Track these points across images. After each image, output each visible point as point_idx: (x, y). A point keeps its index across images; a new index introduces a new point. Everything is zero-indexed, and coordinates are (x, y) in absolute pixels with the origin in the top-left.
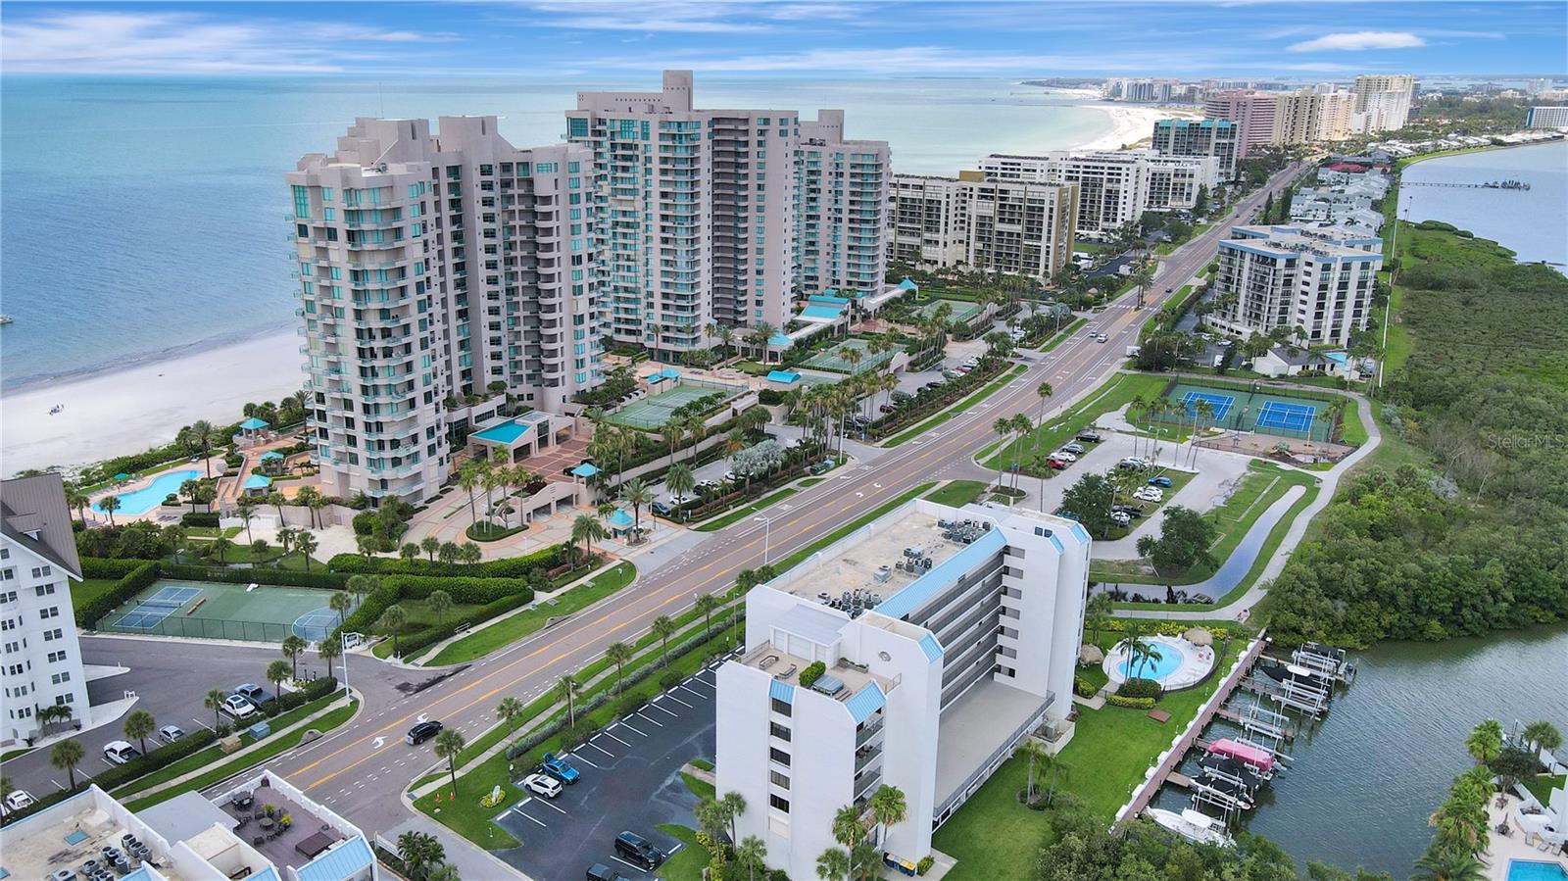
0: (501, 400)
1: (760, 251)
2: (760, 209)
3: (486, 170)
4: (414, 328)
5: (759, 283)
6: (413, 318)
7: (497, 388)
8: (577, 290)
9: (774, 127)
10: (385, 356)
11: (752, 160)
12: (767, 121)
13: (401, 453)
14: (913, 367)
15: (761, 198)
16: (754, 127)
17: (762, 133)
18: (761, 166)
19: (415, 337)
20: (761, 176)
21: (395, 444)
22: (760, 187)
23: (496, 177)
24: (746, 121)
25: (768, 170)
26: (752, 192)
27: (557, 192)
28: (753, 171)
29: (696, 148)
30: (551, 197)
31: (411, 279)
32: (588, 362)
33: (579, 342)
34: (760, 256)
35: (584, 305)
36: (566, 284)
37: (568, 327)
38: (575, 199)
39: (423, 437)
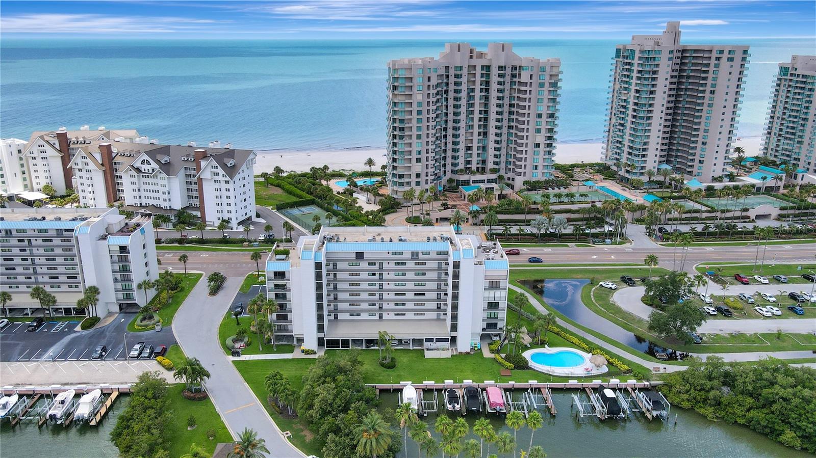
0: (494, 176)
1: (706, 131)
2: (710, 105)
3: (501, 68)
4: (414, 129)
5: (702, 150)
6: (414, 124)
7: (493, 171)
8: (538, 131)
9: (725, 56)
10: (400, 139)
11: (710, 75)
12: (721, 52)
13: (402, 180)
14: (780, 217)
15: (711, 99)
16: (714, 55)
17: (718, 59)
18: (715, 79)
19: (415, 132)
20: (714, 86)
21: (401, 176)
22: (712, 92)
23: (508, 71)
24: (711, 51)
25: (719, 82)
26: (707, 95)
27: (531, 81)
28: (709, 82)
29: (657, 65)
30: (527, 83)
31: (415, 108)
32: (540, 168)
33: (535, 157)
34: (705, 134)
35: (541, 139)
36: (532, 127)
37: (530, 148)
38: (542, 85)
39: (413, 176)
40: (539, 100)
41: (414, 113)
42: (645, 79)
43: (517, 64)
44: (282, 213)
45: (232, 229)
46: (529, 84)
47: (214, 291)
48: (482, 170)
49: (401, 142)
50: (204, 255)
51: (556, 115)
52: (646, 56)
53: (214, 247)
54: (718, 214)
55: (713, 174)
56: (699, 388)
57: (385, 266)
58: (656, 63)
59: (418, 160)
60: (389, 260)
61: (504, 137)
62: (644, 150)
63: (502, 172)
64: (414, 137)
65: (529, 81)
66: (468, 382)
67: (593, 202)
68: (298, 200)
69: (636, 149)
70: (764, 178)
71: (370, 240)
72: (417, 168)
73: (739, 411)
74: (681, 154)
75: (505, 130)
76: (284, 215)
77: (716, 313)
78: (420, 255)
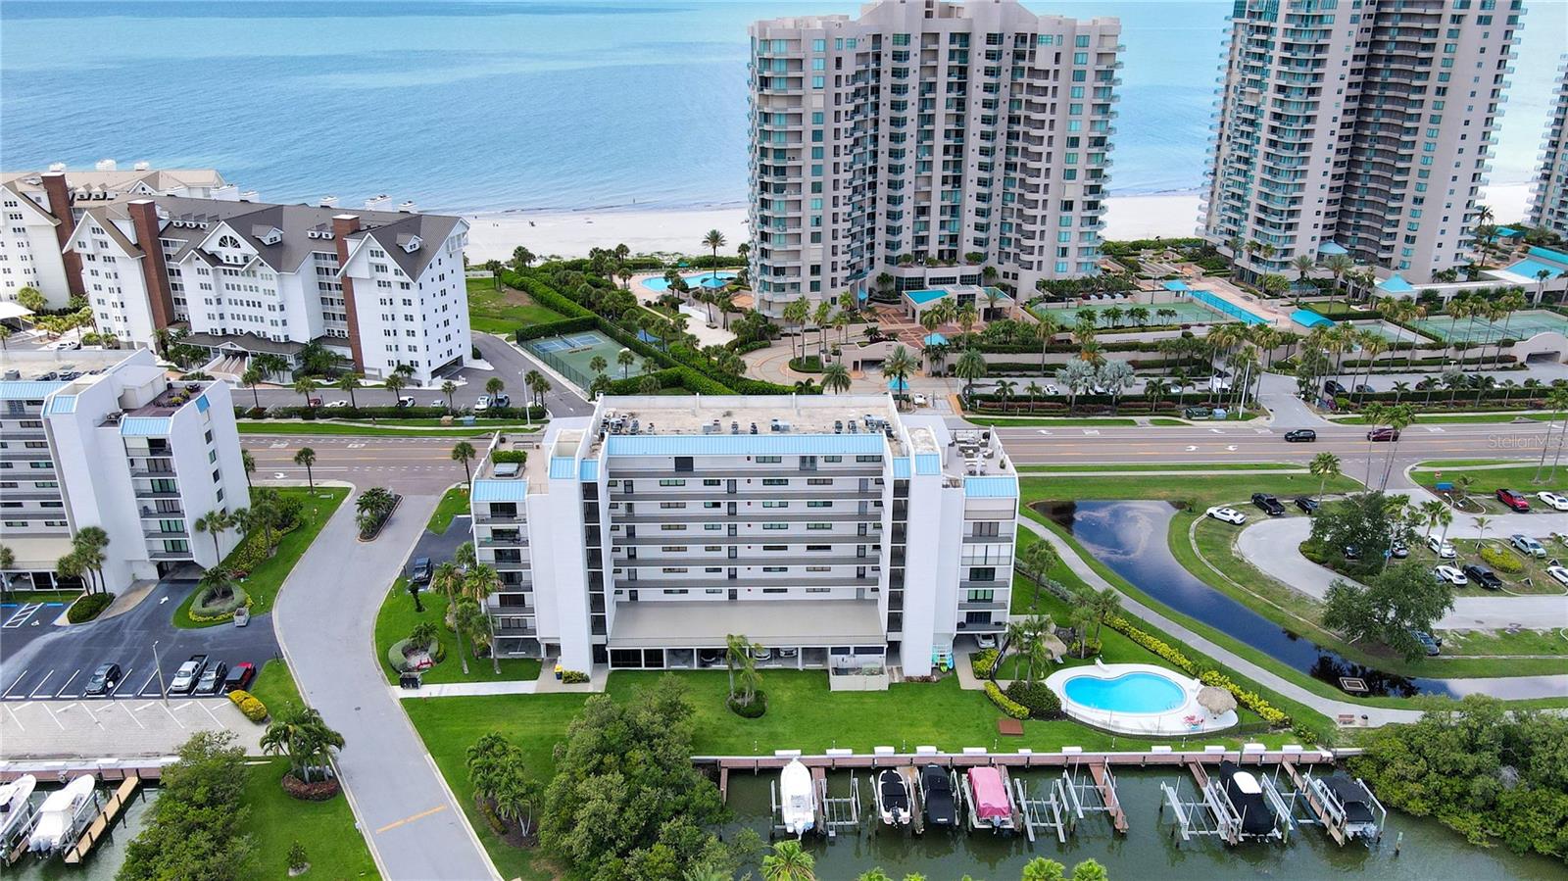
0: (974, 270)
1: (1424, 174)
2: (1435, 120)
3: (992, 39)
4: (807, 172)
5: (1414, 214)
6: (807, 160)
7: (974, 259)
8: (1070, 174)
9: (1474, 12)
10: (776, 191)
11: (1438, 55)
12: (1466, 4)
13: (781, 280)
15: (1437, 106)
17: (1456, 19)
18: (1448, 63)
19: (807, 178)
20: (1445, 77)
21: (779, 271)
22: (1442, 91)
23: (1008, 46)
25: (1456, 70)
27: (1057, 67)
28: (1436, 69)
29: (1327, 33)
30: (1048, 71)
31: (808, 126)
32: (1072, 252)
33: (1063, 229)
34: (1422, 181)
35: (1075, 191)
36: (1057, 166)
37: (1053, 211)
38: (1080, 76)
39: (806, 271)
40: (1073, 109)
41: (807, 137)
42: (1299, 62)
43: (1027, 29)
44: (527, 349)
45: (419, 385)
46: (1051, 74)
47: (371, 530)
48: (950, 257)
49: (778, 198)
50: (356, 444)
51: (1109, 140)
52: (1303, 12)
53: (378, 426)
54: (1450, 353)
55: (1433, 265)
56: (1448, 768)
57: (742, 486)
58: (1325, 27)
59: (816, 238)
60: (749, 475)
61: (997, 188)
62: (1292, 213)
63: (992, 262)
64: (807, 188)
65: (1051, 66)
66: (926, 751)
67: (1187, 327)
68: (565, 319)
69: (1275, 213)
70: (1543, 275)
71: (707, 430)
72: (814, 254)
73: (1540, 825)
74: (1367, 223)
75: (999, 172)
76: (533, 353)
77: (1464, 581)
78: (821, 464)
